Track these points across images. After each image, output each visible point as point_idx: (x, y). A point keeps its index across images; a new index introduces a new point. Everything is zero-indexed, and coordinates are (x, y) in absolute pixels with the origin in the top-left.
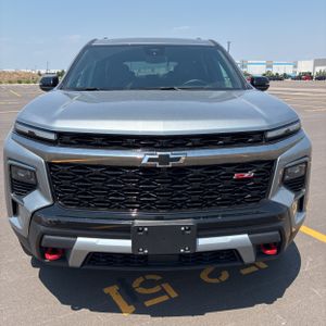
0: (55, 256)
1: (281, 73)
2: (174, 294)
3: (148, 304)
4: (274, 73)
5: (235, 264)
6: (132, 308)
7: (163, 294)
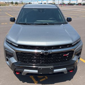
0: (19, 73)
1: (73, 3)
2: (47, 78)
3: (41, 81)
4: (71, 3)
5: (63, 74)
6: (37, 82)
7: (44, 78)
